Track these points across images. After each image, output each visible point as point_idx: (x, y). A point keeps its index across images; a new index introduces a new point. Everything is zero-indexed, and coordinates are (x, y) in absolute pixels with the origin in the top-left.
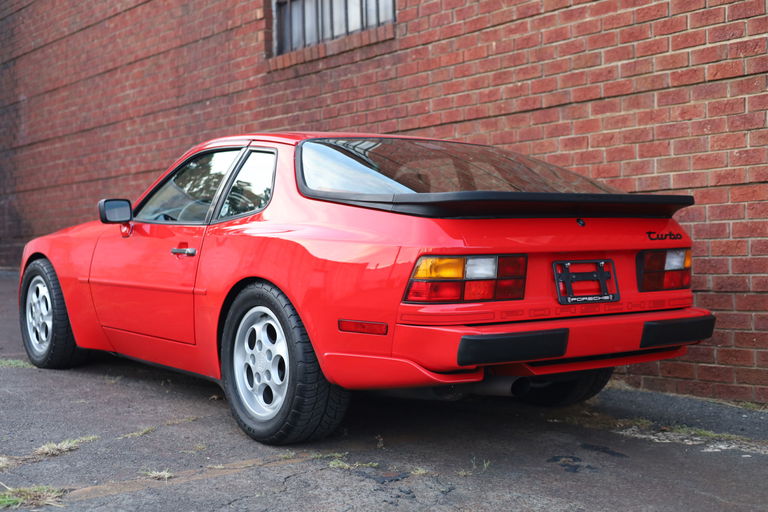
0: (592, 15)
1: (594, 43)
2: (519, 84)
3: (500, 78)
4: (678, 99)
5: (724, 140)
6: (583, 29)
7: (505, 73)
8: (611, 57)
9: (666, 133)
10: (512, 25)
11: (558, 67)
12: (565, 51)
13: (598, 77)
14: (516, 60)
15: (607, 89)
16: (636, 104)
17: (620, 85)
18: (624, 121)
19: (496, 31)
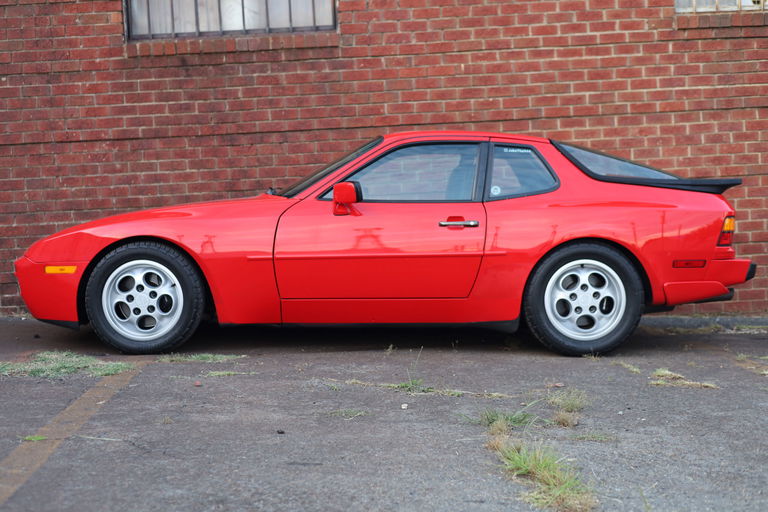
0: (559, 56)
1: (565, 76)
2: (491, 99)
3: (469, 94)
4: (635, 121)
5: (672, 150)
6: (552, 65)
7: (476, 90)
8: (579, 88)
9: (627, 144)
10: (480, 53)
11: (531, 91)
12: (535, 79)
13: (568, 101)
14: (486, 81)
15: (575, 110)
16: (600, 122)
17: (587, 108)
18: (592, 134)
19: (461, 56)
